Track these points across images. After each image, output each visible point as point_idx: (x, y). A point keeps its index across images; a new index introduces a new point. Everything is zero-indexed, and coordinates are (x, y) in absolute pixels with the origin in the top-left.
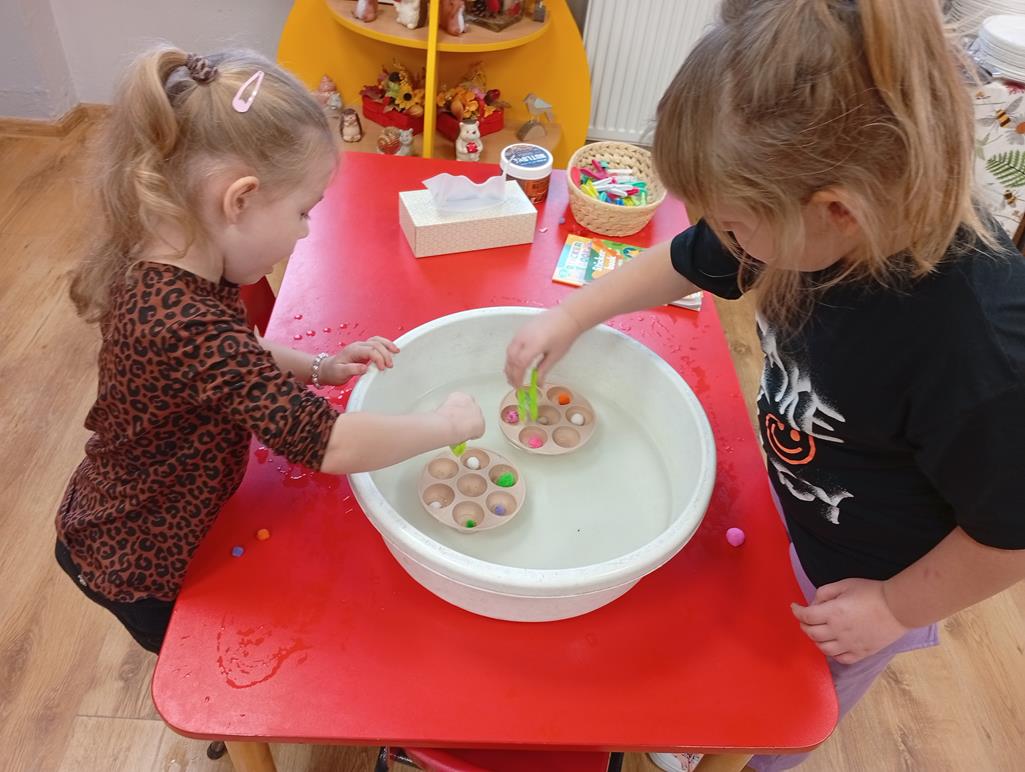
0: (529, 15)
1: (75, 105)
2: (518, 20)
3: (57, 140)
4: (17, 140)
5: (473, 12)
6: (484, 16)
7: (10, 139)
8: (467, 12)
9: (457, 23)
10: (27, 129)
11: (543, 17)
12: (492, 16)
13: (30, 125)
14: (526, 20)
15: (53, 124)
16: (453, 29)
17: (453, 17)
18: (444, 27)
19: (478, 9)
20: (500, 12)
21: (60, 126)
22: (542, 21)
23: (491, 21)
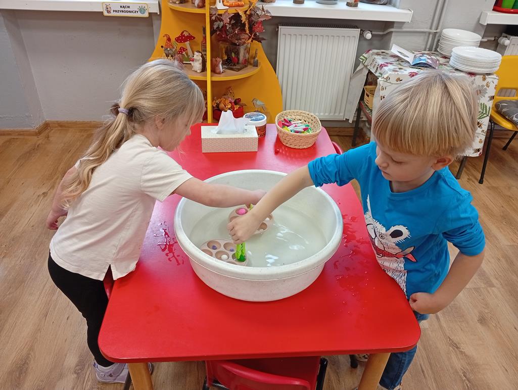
0: (251, 64)
1: (44, 122)
2: (246, 66)
3: (36, 137)
4: (17, 139)
5: (226, 64)
6: (231, 65)
7: (14, 138)
8: (223, 64)
9: (220, 69)
10: (21, 133)
11: (257, 64)
12: (234, 65)
13: (23, 132)
14: (249, 66)
15: (34, 130)
16: (218, 71)
17: (217, 66)
18: (214, 71)
19: (228, 62)
20: (238, 63)
21: (37, 131)
22: (257, 66)
23: (234, 67)
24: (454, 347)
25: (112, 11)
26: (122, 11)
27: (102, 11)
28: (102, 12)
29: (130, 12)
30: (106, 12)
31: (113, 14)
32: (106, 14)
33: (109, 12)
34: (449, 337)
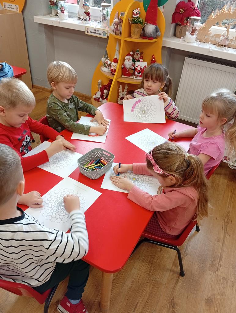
24: (171, 305)
25: (89, 32)
26: (95, 33)
27: (85, 31)
29: (98, 34)
31: (90, 34)
32: (86, 33)
33: (88, 32)
34: (173, 298)
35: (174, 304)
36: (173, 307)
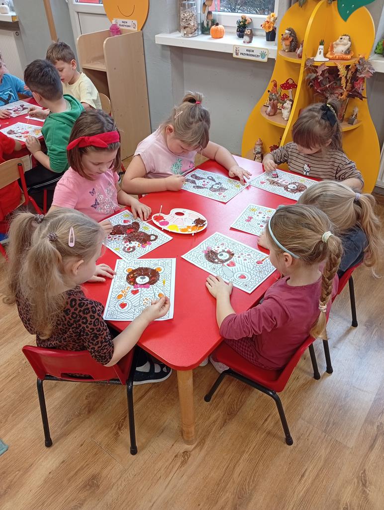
11: (353, 122)
24: (360, 482)
26: (247, 55)
27: (232, 52)
28: (232, 54)
29: (253, 56)
30: (235, 53)
31: (240, 56)
32: (234, 55)
33: (237, 54)
34: (365, 471)
35: (366, 481)
36: (364, 485)
